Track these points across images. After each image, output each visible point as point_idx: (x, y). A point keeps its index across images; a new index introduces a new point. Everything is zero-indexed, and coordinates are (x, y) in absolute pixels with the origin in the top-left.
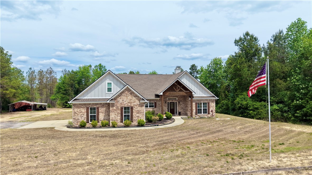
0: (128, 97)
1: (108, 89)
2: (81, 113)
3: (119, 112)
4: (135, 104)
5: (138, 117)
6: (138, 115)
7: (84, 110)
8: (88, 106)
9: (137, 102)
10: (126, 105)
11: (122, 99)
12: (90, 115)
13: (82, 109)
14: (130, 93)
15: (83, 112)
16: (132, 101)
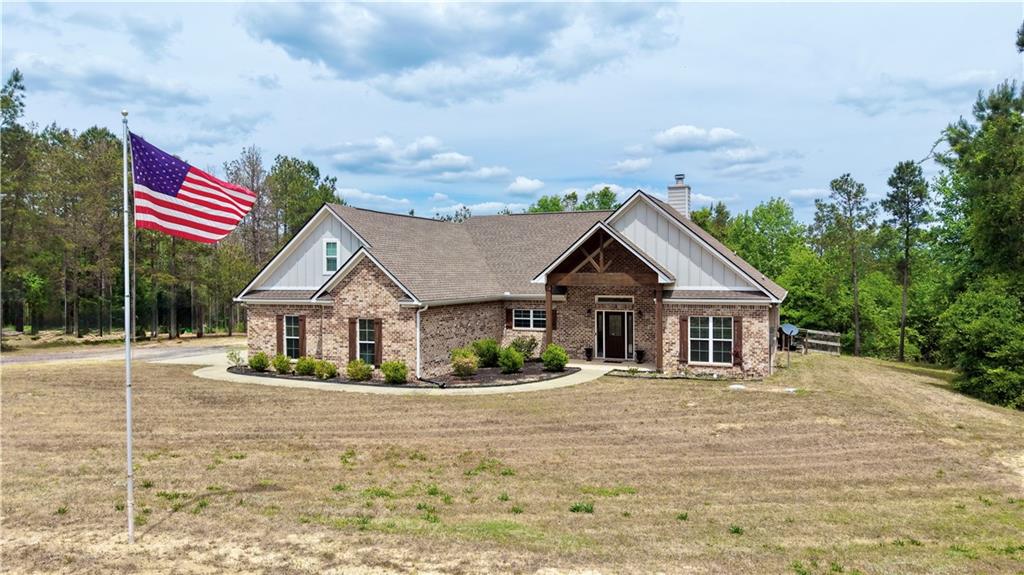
0: (369, 288)
1: (329, 260)
2: (266, 332)
3: (346, 332)
4: (388, 309)
5: (397, 352)
6: (395, 346)
7: (271, 324)
8: (280, 313)
9: (395, 305)
10: (363, 312)
11: (352, 293)
12: (285, 337)
13: (267, 319)
14: (373, 273)
15: (271, 328)
16: (380, 301)
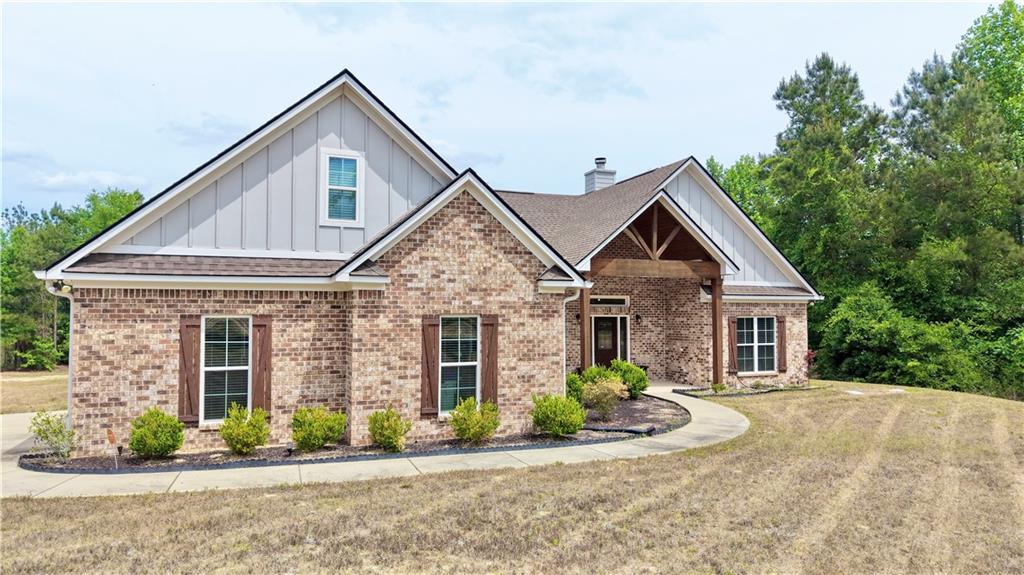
0: (471, 256)
1: (335, 197)
2: (141, 359)
3: (415, 346)
4: (510, 297)
5: (527, 379)
6: (524, 368)
7: (160, 338)
8: (193, 310)
9: (524, 289)
10: (456, 303)
11: (430, 263)
12: (203, 369)
13: (148, 326)
14: (478, 226)
15: (157, 347)
16: (493, 281)
